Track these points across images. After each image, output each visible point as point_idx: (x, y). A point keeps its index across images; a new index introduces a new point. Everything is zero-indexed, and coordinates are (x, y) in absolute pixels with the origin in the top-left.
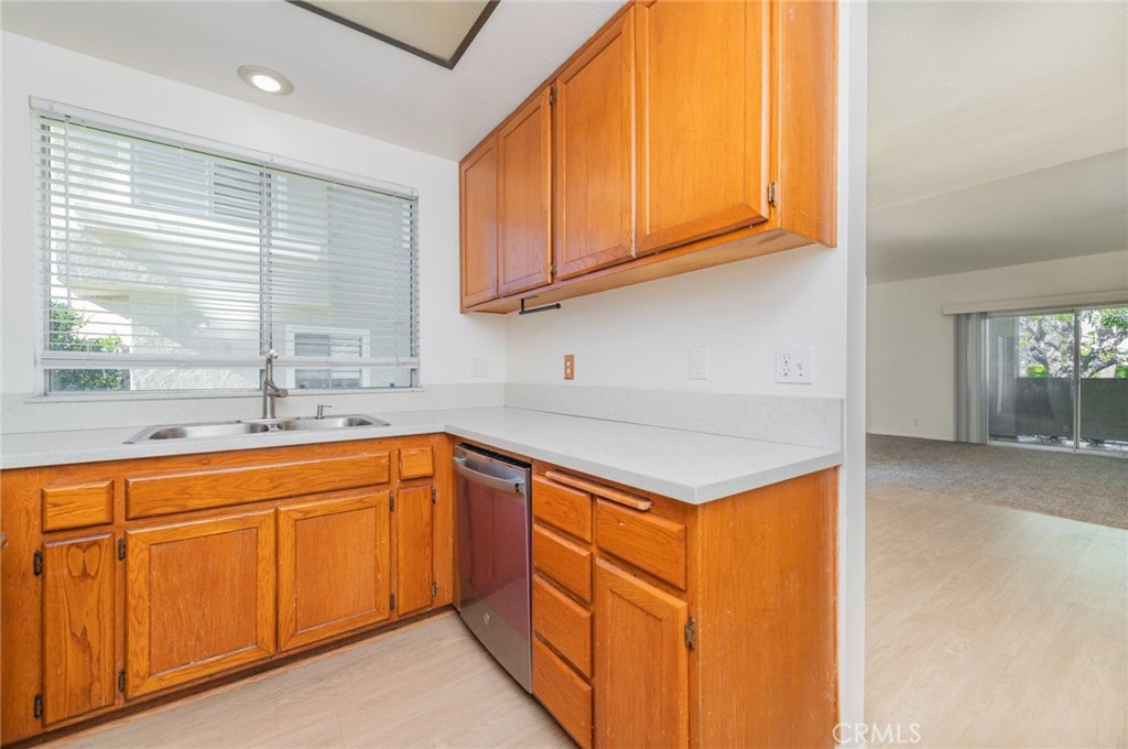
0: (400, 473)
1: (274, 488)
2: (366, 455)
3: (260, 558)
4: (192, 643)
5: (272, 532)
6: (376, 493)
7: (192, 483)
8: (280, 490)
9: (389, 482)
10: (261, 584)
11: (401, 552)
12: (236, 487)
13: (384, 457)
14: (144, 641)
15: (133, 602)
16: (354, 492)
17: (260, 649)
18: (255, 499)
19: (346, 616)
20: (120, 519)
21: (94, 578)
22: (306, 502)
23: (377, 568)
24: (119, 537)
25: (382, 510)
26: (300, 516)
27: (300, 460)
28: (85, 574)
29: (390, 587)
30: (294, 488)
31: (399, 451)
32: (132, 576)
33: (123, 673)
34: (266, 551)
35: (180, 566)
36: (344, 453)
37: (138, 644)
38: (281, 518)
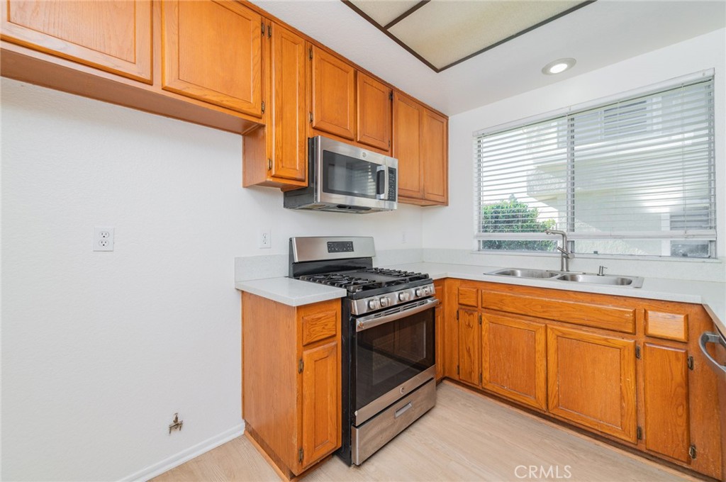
0: (645, 329)
1: (544, 312)
2: (610, 307)
3: (537, 350)
4: (506, 377)
5: (543, 337)
6: (620, 339)
7: (505, 298)
8: (546, 314)
9: (634, 333)
10: (538, 365)
11: (648, 397)
12: (525, 305)
13: (628, 312)
14: (488, 365)
15: (484, 345)
16: (601, 331)
17: (537, 402)
18: (534, 315)
19: (594, 418)
20: (480, 307)
21: (472, 328)
22: (563, 326)
23: (622, 398)
24: (480, 314)
25: (626, 354)
26: (560, 334)
27: (560, 299)
28: (469, 325)
29: (637, 421)
30: (556, 315)
31: (646, 312)
32: (483, 333)
33: (481, 374)
34: (540, 347)
35: (501, 337)
36: (593, 301)
37: (486, 365)
38: (549, 330)
